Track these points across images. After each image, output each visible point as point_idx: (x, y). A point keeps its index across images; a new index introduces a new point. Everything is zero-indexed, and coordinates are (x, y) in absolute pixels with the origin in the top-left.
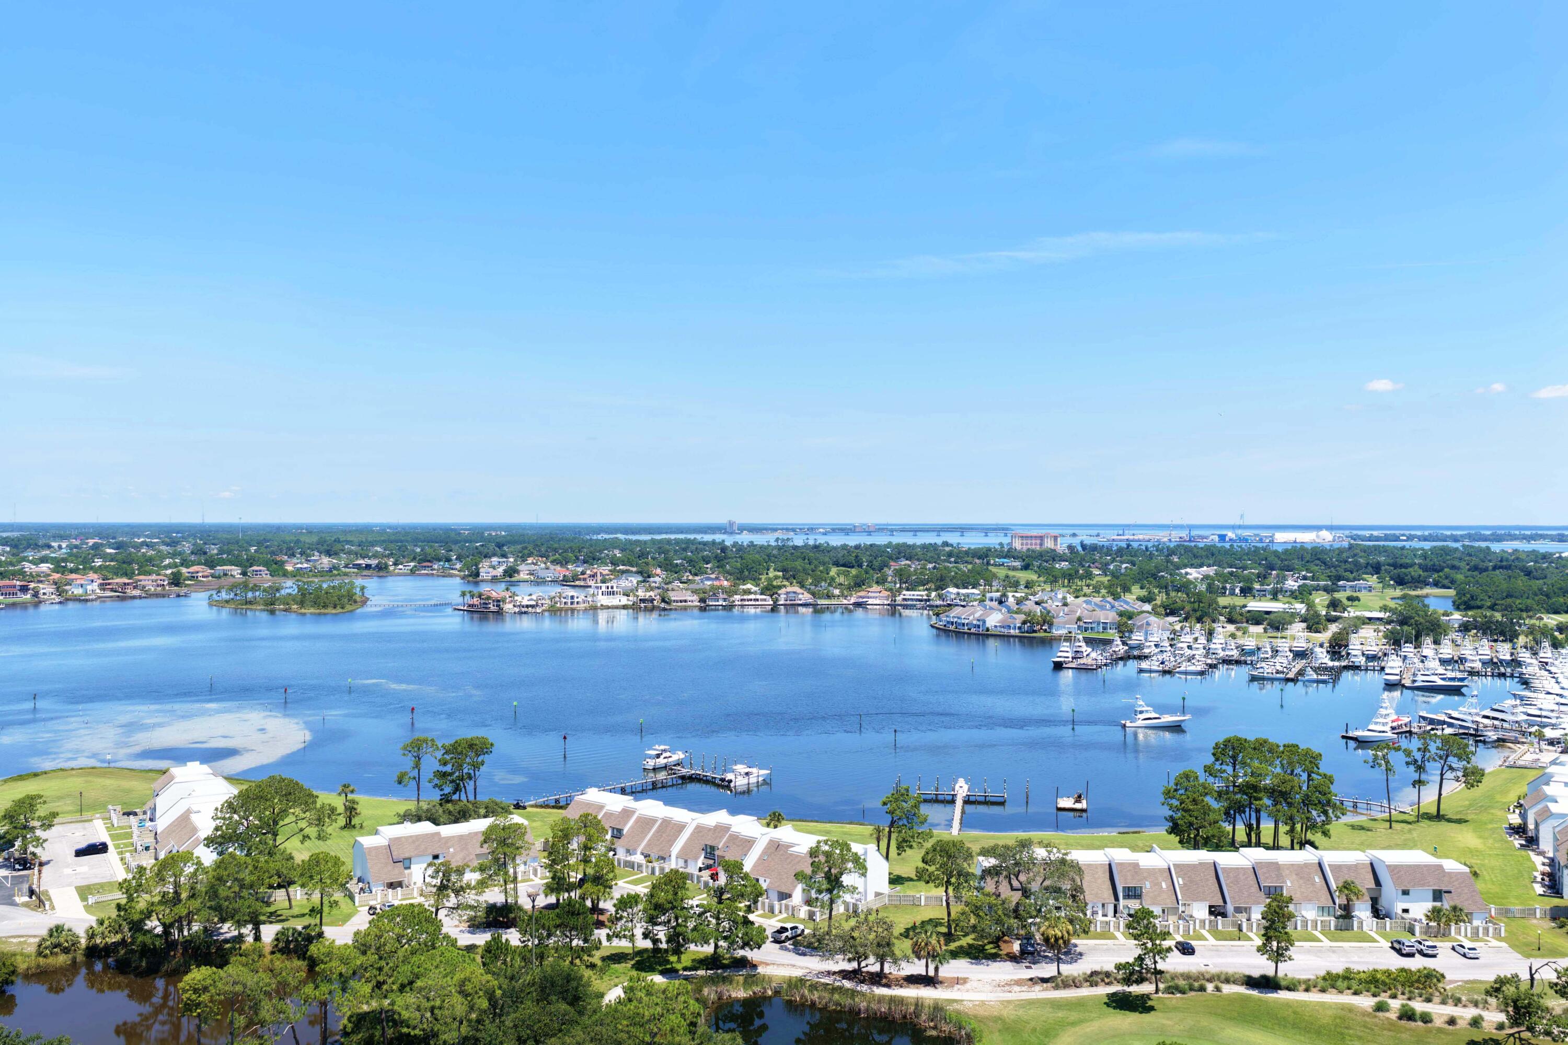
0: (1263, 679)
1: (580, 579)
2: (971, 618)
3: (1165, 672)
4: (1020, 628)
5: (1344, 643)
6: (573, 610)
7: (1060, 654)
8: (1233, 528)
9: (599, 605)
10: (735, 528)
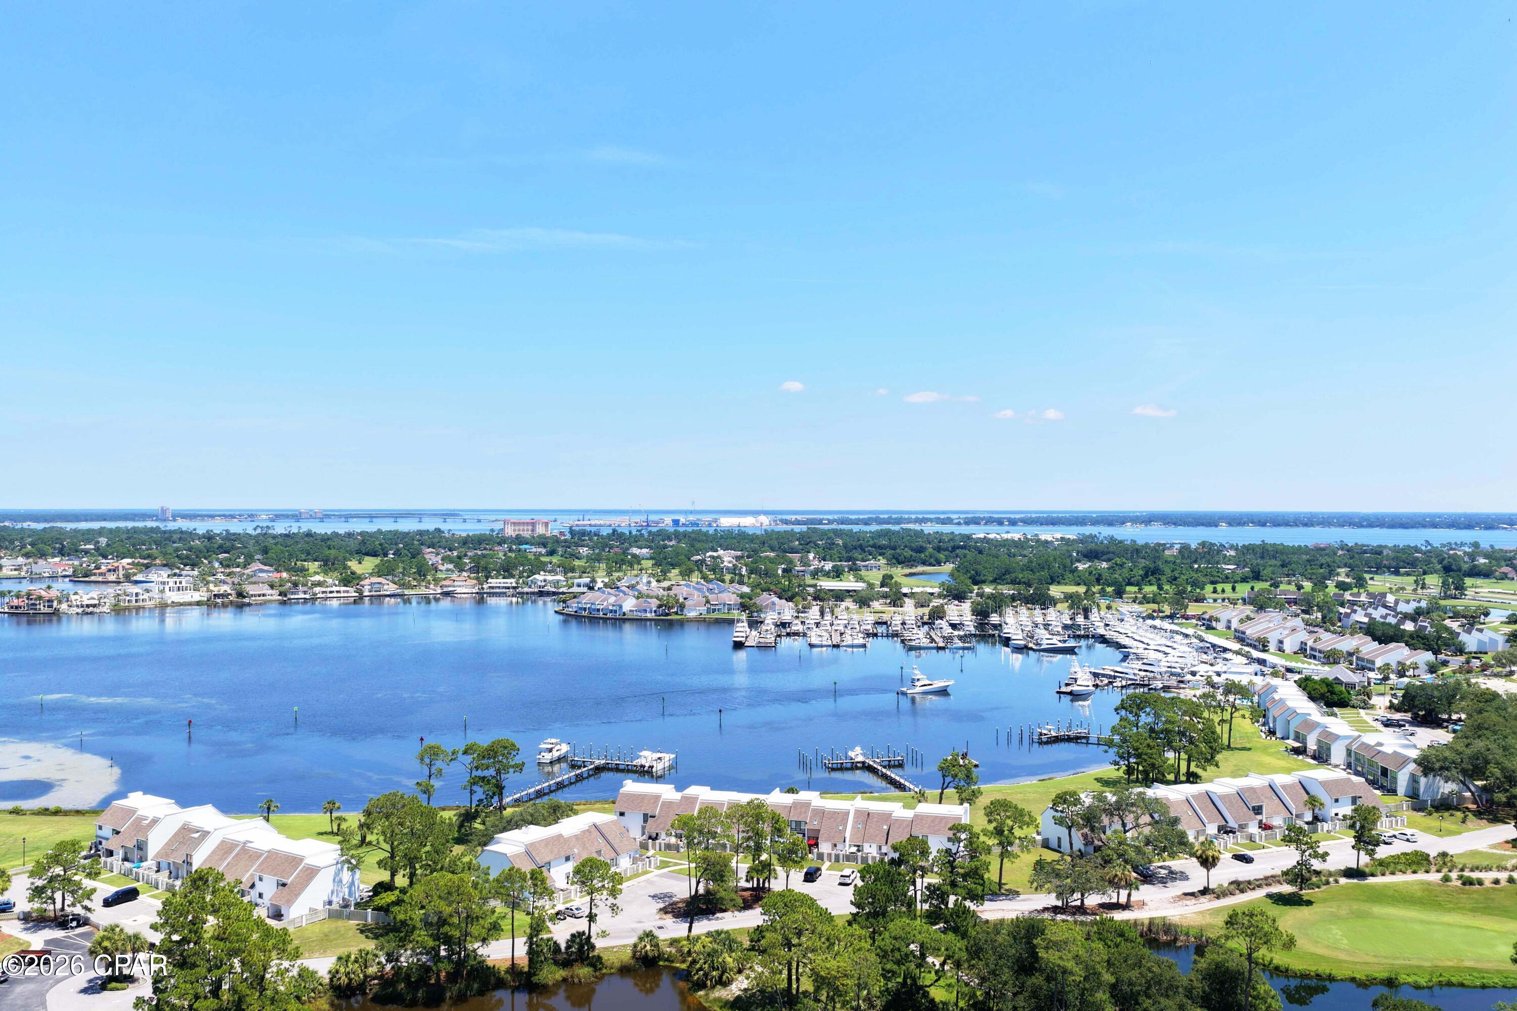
1: (95, 574)
2: (605, 603)
3: (834, 646)
4: (655, 612)
6: (138, 609)
9: (169, 602)
10: (169, 515)
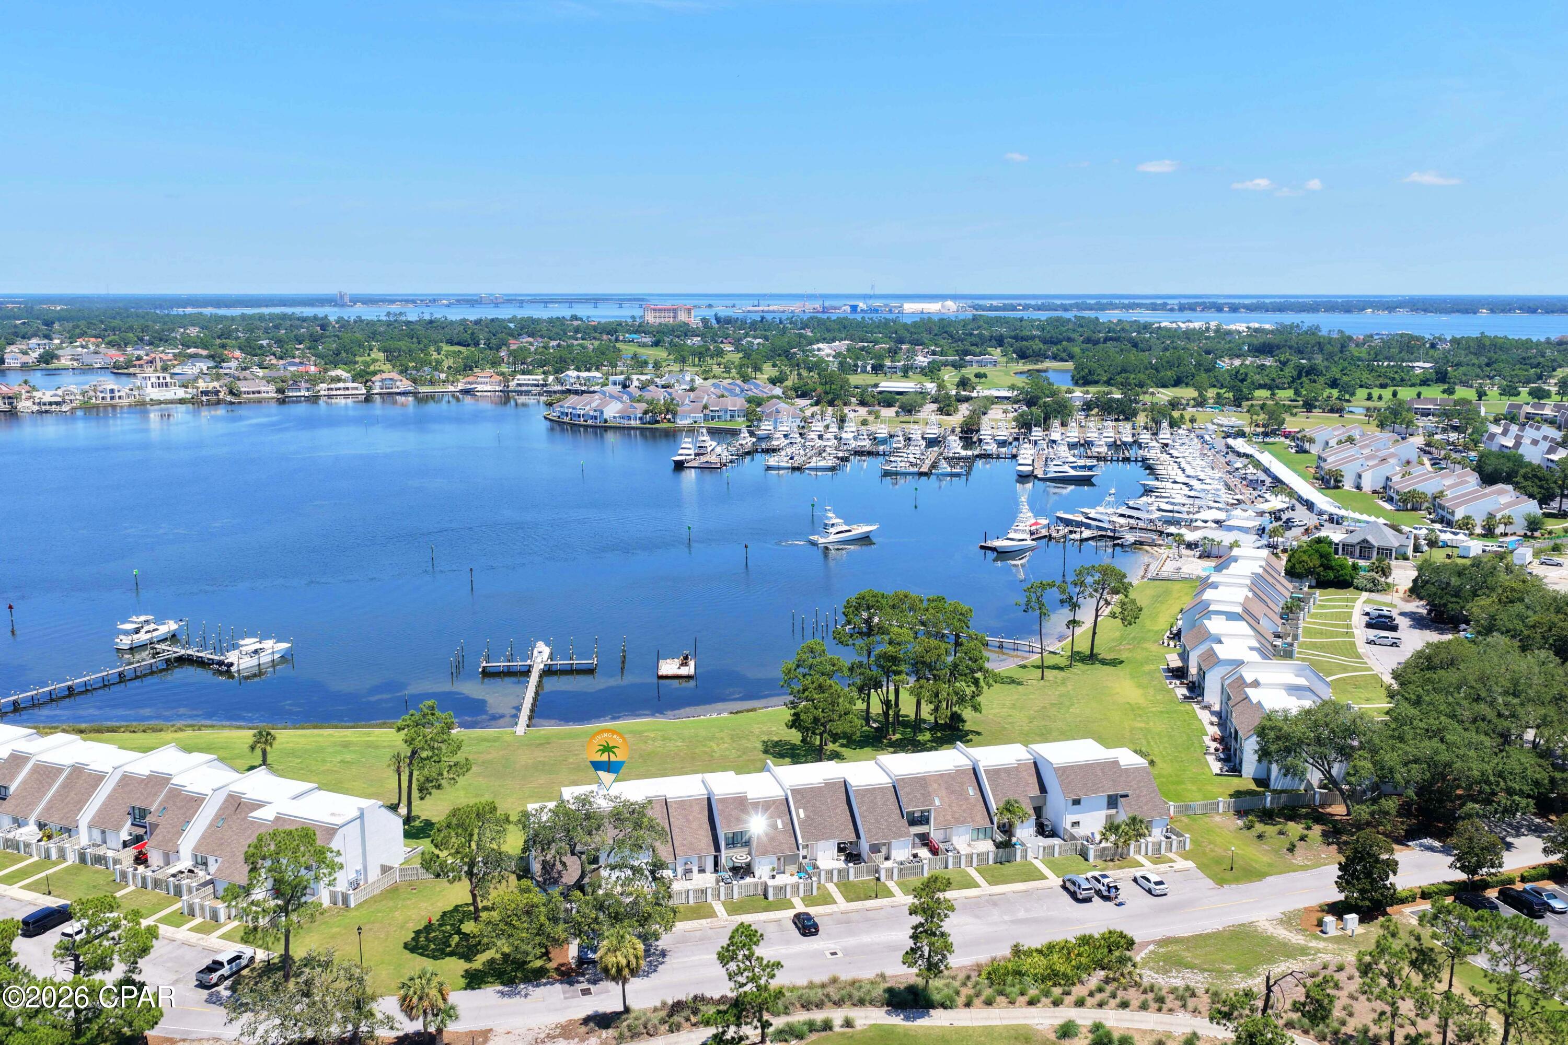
0: (897, 474)
2: (587, 408)
3: (794, 469)
4: (641, 419)
5: (975, 427)
6: (114, 407)
7: (681, 452)
8: (865, 297)
9: (148, 399)
